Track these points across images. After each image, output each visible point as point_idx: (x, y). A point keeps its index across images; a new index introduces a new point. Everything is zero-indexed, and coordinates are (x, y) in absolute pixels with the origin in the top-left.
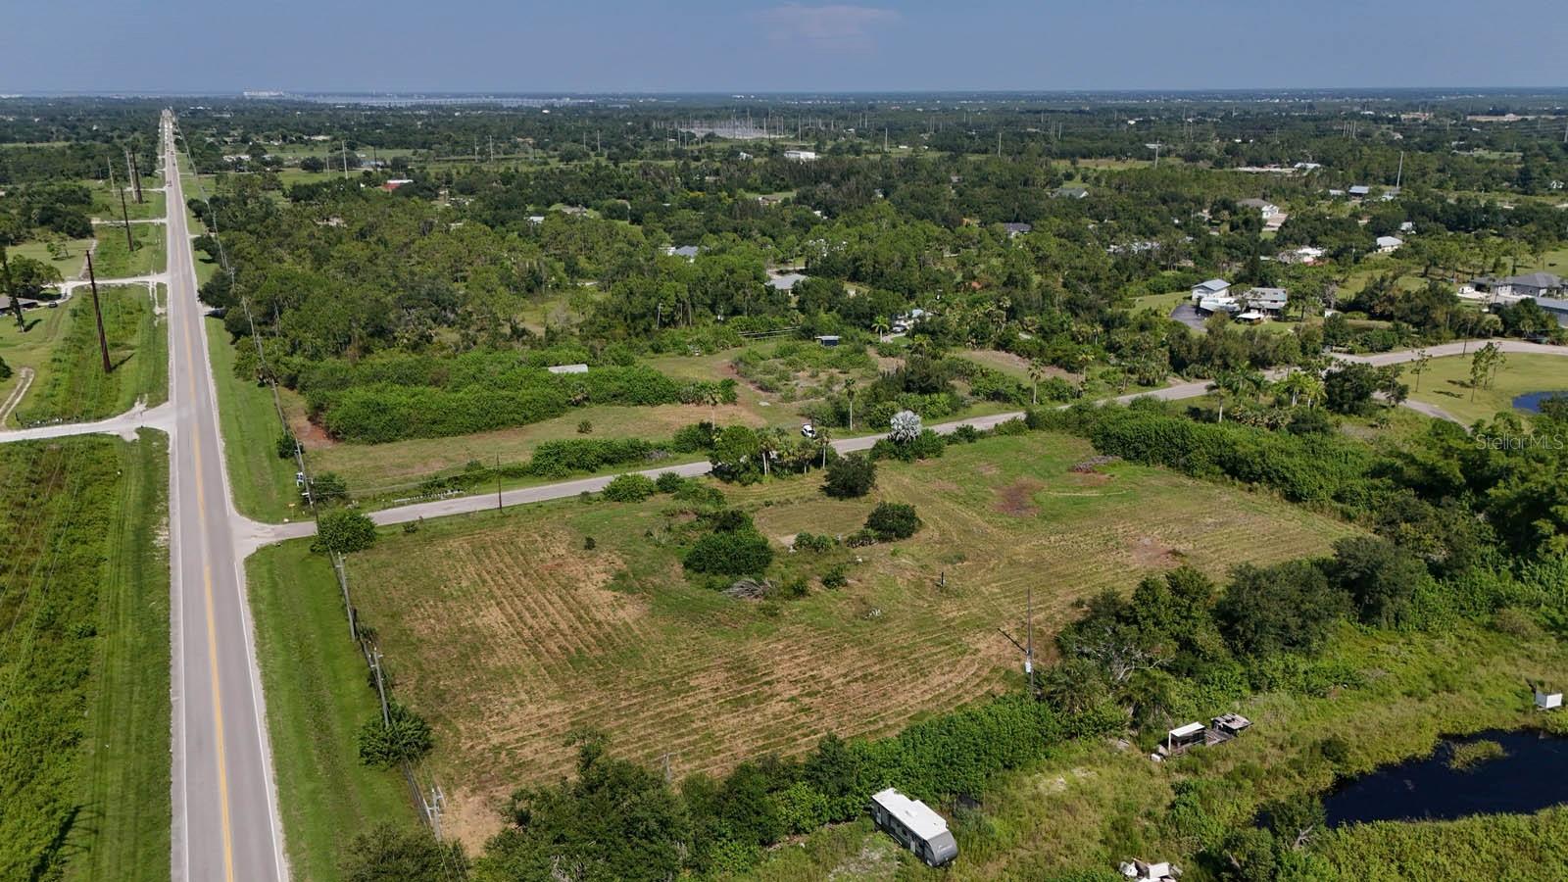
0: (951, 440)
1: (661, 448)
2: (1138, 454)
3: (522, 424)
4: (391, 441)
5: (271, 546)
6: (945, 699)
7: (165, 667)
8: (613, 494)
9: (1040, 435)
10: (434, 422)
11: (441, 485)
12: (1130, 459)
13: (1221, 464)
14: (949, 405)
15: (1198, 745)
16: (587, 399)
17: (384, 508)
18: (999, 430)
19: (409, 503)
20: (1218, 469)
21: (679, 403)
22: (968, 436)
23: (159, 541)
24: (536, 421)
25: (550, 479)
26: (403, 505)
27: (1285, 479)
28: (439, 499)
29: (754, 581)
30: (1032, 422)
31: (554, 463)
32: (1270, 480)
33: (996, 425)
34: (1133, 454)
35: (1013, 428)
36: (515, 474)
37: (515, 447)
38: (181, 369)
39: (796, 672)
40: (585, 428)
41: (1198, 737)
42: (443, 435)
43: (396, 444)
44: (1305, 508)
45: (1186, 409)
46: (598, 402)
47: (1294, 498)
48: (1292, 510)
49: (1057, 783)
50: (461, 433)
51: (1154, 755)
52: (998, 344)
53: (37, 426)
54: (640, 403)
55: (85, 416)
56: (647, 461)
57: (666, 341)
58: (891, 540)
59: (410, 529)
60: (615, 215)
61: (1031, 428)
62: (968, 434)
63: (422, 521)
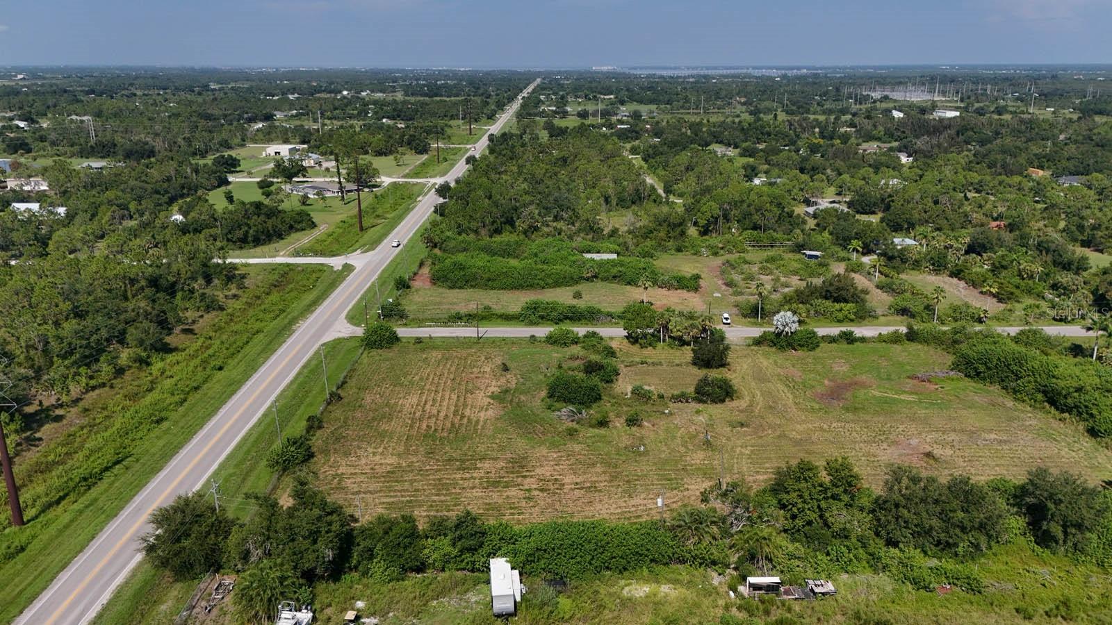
0: (832, 340)
1: (610, 315)
2: (978, 374)
3: (544, 288)
4: (461, 288)
5: (344, 339)
6: (627, 515)
7: (233, 393)
8: (551, 340)
9: (913, 347)
10: (489, 280)
11: (460, 318)
12: (969, 376)
13: (1045, 393)
14: (855, 314)
15: (772, 595)
16: (596, 277)
17: (419, 327)
18: (881, 339)
19: (434, 326)
20: (1040, 396)
21: (657, 287)
22: (847, 339)
23: (294, 327)
24: (554, 287)
25: (526, 325)
26: (430, 326)
27: (1092, 415)
28: (453, 326)
29: (575, 410)
30: (912, 336)
31: (535, 314)
32: (1080, 414)
33: (880, 334)
34: (973, 373)
35: (895, 339)
36: (508, 318)
37: (515, 301)
38: (397, 234)
39: (548, 474)
40: (578, 295)
41: (772, 588)
42: (493, 288)
43: (462, 291)
44: (1100, 443)
45: (1068, 344)
46: (605, 279)
47: (1093, 432)
48: (1087, 443)
49: (639, 590)
50: (505, 289)
51: (731, 593)
52: (953, 273)
53: (300, 256)
54: (629, 283)
55: (323, 254)
56: (595, 322)
57: (687, 244)
58: (705, 402)
59: (419, 341)
60: (748, 154)
61: (908, 340)
62: (849, 338)
63: (431, 338)
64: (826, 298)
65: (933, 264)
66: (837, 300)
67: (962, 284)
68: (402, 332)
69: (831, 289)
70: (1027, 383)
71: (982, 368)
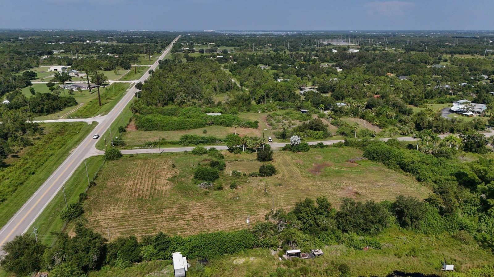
0: (314, 147)
1: (220, 140)
2: (374, 158)
3: (189, 129)
4: (150, 130)
5: (95, 156)
6: (233, 228)
7: (41, 185)
8: (194, 152)
9: (347, 148)
10: (164, 126)
11: (151, 144)
12: (370, 159)
13: (400, 164)
14: (323, 135)
15: (297, 258)
16: (213, 123)
17: (132, 149)
18: (334, 145)
19: (138, 149)
20: (398, 166)
21: (240, 127)
22: (320, 146)
23: (70, 152)
24: (194, 129)
25: (182, 146)
26: (137, 149)
27: (418, 173)
28: (148, 148)
29: (207, 183)
30: (347, 144)
31: (186, 141)
32: (413, 172)
33: (334, 143)
34: (372, 158)
35: (340, 145)
36: (173, 144)
37: (177, 136)
38: (118, 106)
39: (197, 213)
40: (205, 132)
41: (297, 255)
42: (165, 130)
43: (151, 132)
44: (422, 184)
45: (407, 144)
46: (217, 124)
47: (419, 180)
48: (417, 184)
49: (240, 261)
50: (171, 130)
51: (280, 258)
52: (361, 117)
53: (71, 118)
54: (228, 126)
55: (81, 117)
56: (214, 144)
57: (251, 108)
58: (264, 176)
59: (132, 156)
60: (274, 68)
61: (345, 145)
62: (321, 146)
63: (137, 154)
64: (311, 129)
65: (353, 113)
66: (315, 130)
67: (365, 121)
68: (123, 152)
69: (313, 125)
70: (393, 161)
71: (375, 156)
